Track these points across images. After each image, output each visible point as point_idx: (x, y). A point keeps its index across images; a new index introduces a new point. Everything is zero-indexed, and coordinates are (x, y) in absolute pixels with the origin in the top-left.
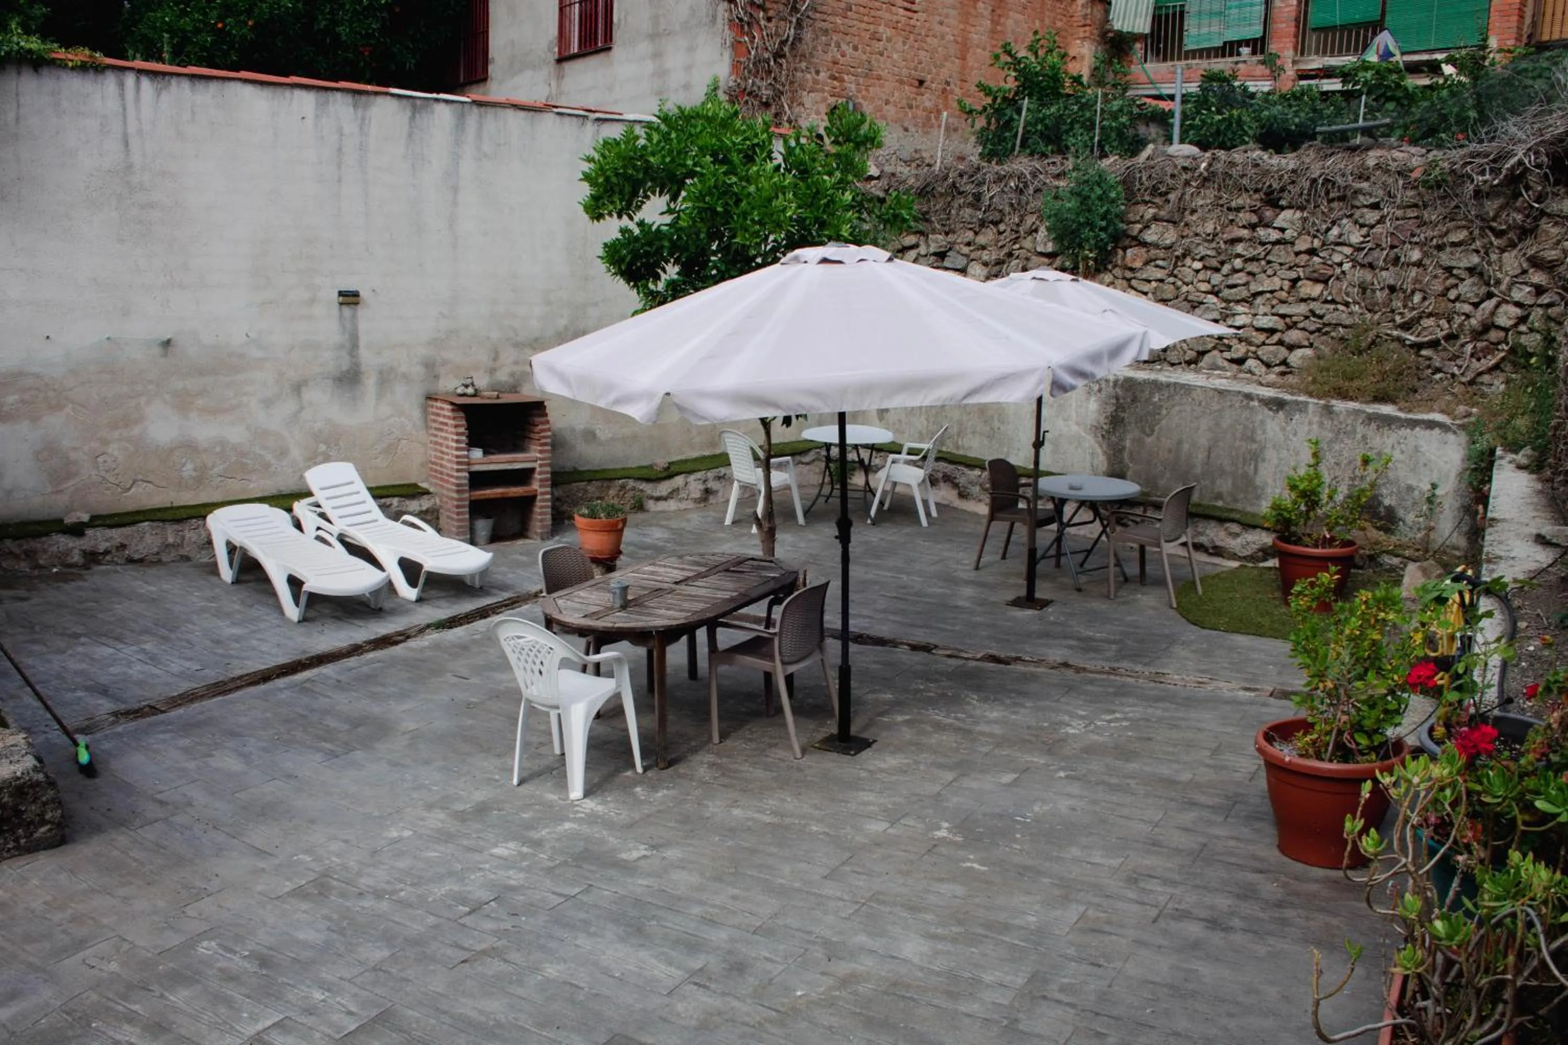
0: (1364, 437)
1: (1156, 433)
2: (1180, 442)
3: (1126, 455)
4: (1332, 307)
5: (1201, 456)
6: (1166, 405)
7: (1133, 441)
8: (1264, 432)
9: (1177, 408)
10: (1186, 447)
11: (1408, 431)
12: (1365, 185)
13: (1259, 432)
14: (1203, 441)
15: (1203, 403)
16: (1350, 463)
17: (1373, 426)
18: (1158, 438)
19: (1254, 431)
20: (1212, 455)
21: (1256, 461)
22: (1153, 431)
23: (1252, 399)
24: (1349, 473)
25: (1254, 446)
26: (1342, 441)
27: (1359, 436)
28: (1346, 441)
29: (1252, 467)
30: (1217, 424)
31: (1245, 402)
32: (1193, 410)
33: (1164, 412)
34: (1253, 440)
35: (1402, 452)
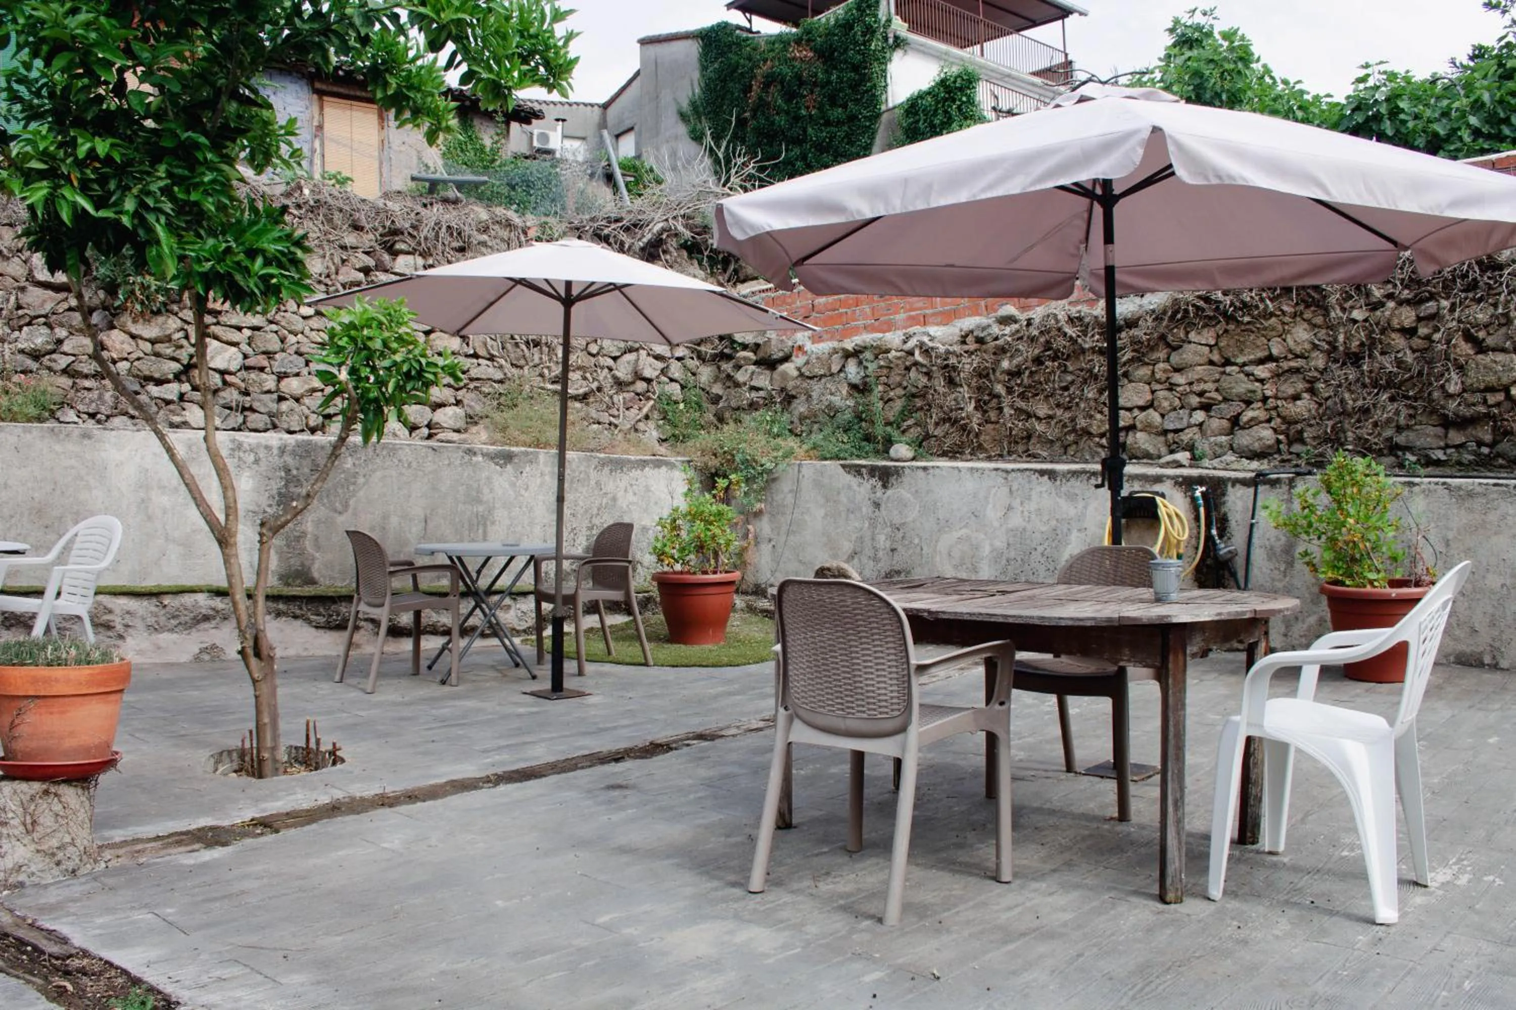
0: (598, 483)
1: (350, 511)
2: (385, 517)
3: (308, 544)
4: (475, 361)
5: (416, 529)
6: (362, 471)
7: (317, 523)
8: (491, 491)
9: (379, 474)
10: (394, 520)
11: (639, 472)
12: (484, 237)
13: (486, 491)
14: (417, 510)
15: (414, 464)
16: (586, 511)
17: (606, 470)
18: (355, 514)
19: (479, 491)
20: (431, 525)
21: (485, 525)
22: (346, 506)
23: (475, 454)
24: (586, 523)
25: (481, 509)
26: (576, 490)
27: (593, 482)
28: (580, 489)
29: (480, 531)
30: (434, 489)
31: (467, 458)
32: (401, 474)
33: (361, 480)
34: (479, 501)
35: (635, 494)
